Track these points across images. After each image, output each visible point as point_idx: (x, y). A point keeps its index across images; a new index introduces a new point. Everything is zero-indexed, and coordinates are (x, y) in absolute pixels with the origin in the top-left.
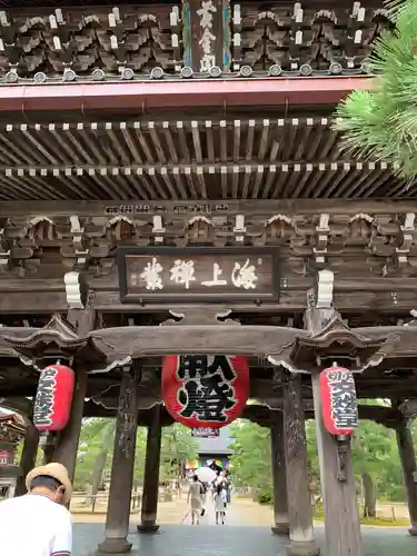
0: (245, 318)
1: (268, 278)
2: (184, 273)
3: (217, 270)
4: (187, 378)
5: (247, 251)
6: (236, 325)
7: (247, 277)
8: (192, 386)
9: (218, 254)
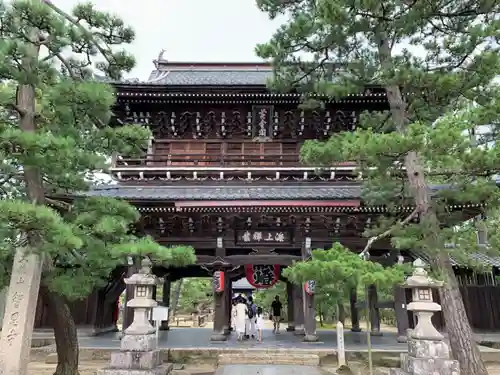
0: (278, 251)
1: (288, 238)
2: (258, 236)
3: (270, 235)
4: (257, 270)
5: (281, 229)
6: (276, 255)
7: (280, 237)
8: (258, 273)
9: (270, 230)
